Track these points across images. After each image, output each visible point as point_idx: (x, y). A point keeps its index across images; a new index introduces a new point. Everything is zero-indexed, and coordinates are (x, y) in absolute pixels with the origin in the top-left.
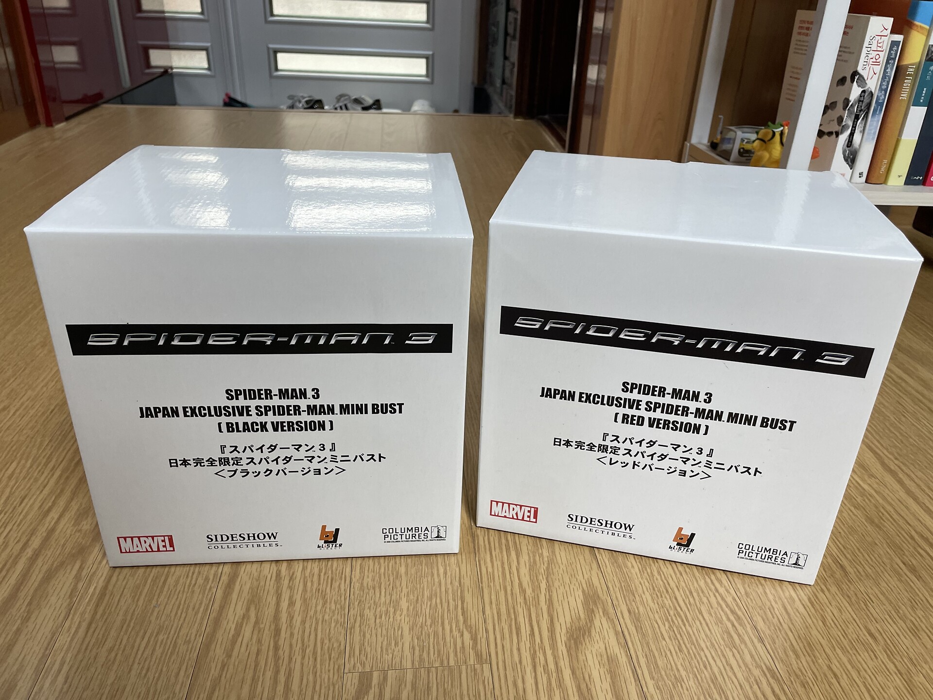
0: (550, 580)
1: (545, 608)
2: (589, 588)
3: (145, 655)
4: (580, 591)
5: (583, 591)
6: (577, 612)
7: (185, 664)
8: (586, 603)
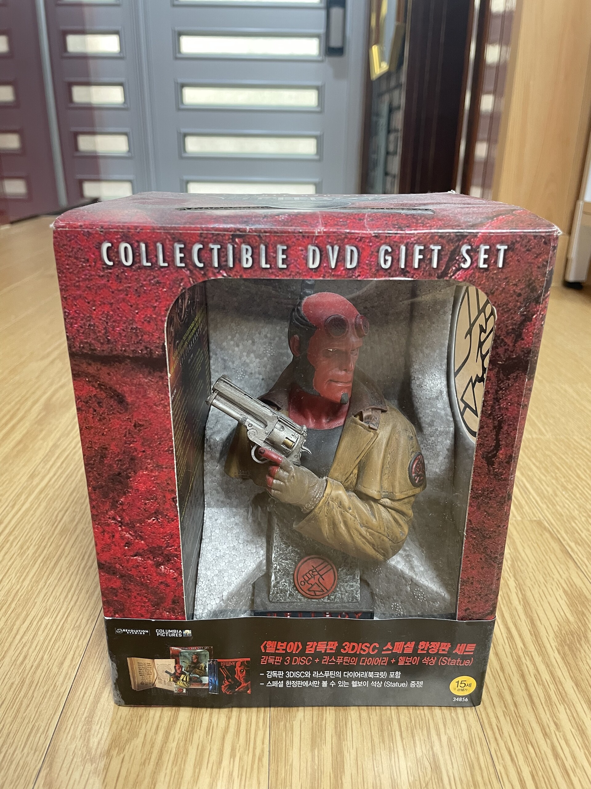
0: (519, 578)
1: (520, 608)
2: (571, 588)
3: (24, 640)
4: (561, 591)
5: (565, 591)
6: (562, 614)
7: (72, 653)
8: (572, 605)
